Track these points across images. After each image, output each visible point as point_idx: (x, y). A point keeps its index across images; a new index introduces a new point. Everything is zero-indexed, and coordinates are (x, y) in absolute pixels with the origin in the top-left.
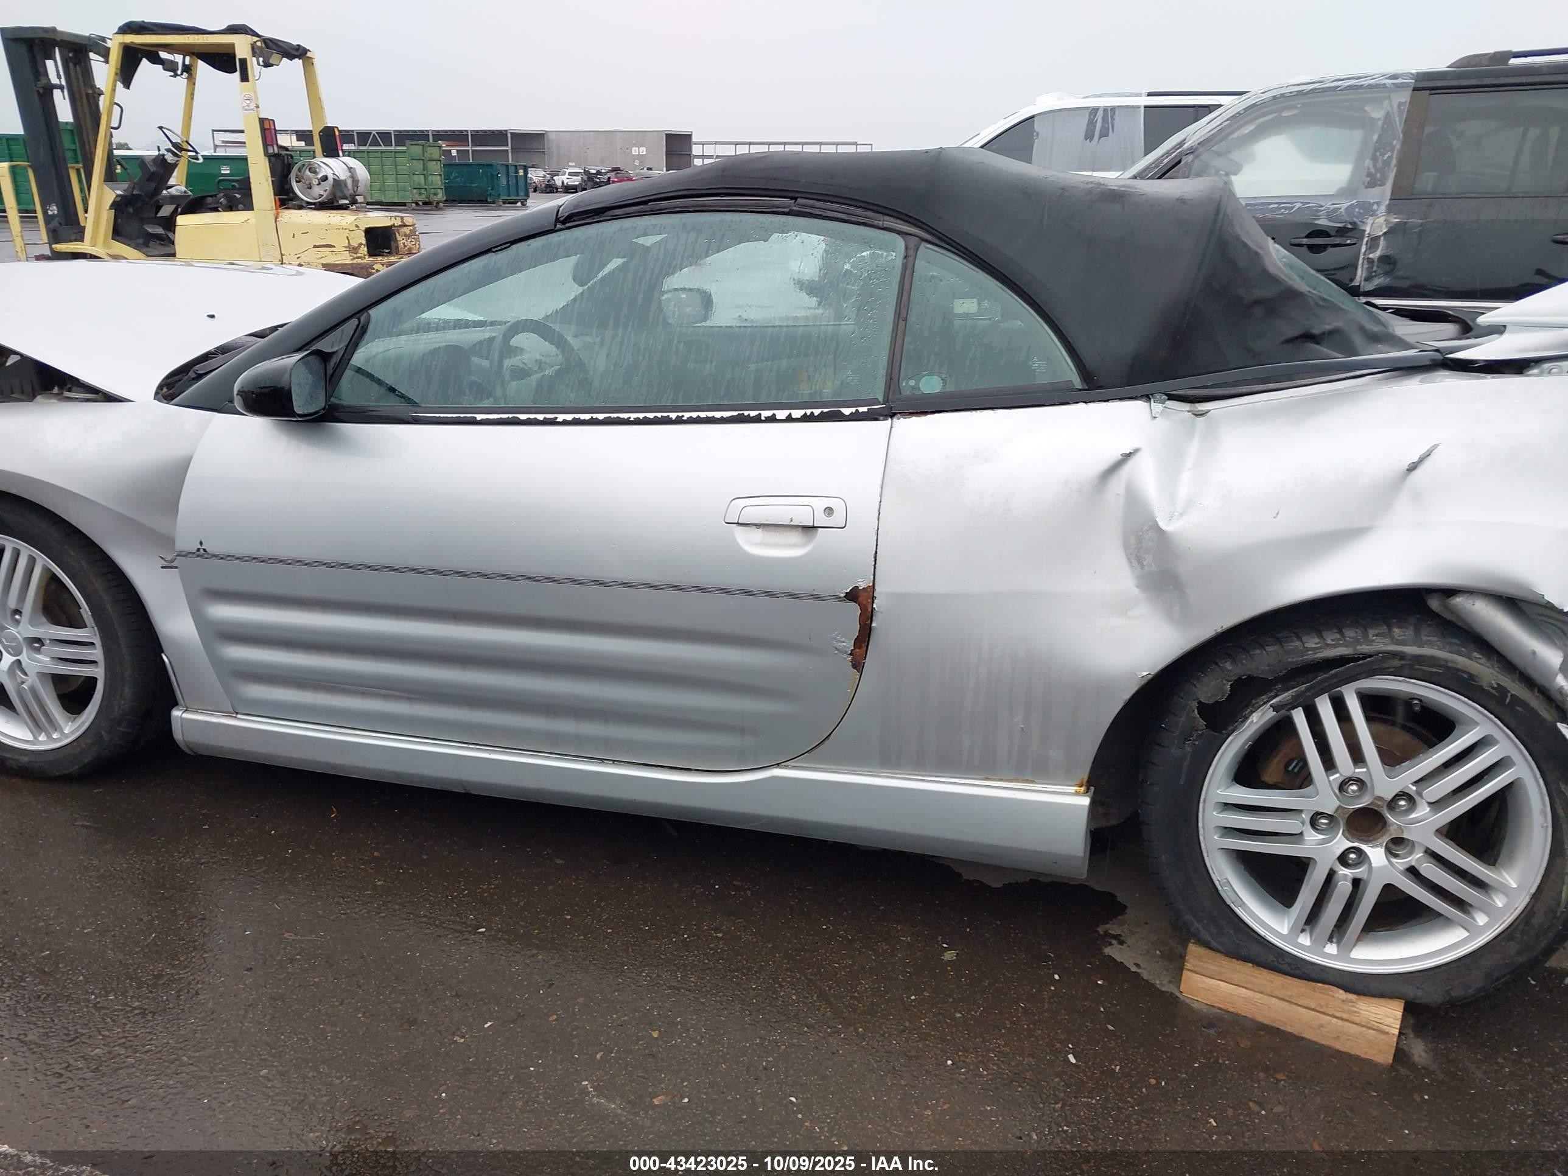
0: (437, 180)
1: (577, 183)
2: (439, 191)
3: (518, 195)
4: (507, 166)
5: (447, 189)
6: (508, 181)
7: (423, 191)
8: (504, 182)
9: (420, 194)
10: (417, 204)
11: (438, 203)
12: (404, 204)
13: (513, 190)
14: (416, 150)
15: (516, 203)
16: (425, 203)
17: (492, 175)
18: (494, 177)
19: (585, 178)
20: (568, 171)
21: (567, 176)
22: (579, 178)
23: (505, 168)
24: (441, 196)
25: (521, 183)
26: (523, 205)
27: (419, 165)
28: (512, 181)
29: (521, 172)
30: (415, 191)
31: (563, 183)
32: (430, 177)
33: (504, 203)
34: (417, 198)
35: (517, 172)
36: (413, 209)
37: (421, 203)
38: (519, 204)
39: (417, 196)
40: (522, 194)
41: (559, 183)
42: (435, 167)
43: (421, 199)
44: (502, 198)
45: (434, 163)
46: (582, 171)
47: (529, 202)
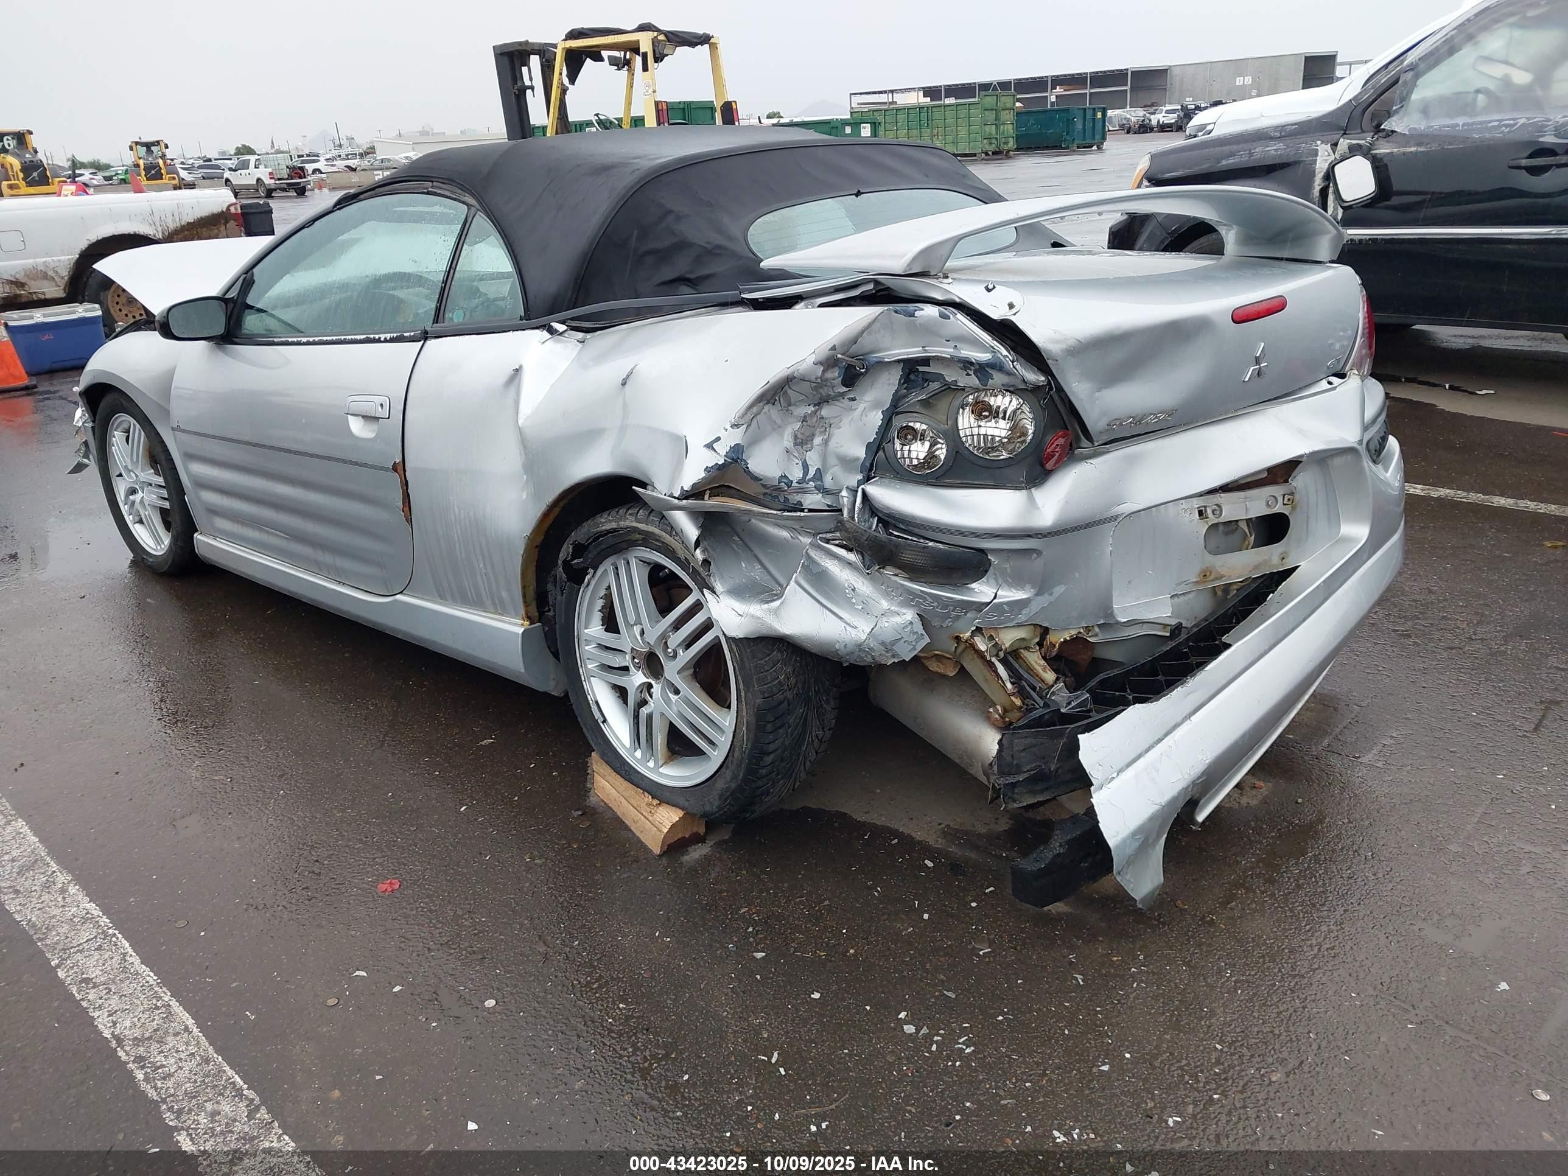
0: (1009, 129)
1: (1173, 121)
2: (1011, 140)
3: (1094, 139)
4: (1085, 109)
5: (1018, 138)
6: (1084, 125)
7: (994, 141)
8: (1079, 126)
9: (991, 143)
10: (987, 154)
11: (1008, 152)
12: (974, 155)
13: (1089, 133)
14: (990, 101)
15: (1092, 147)
16: (994, 153)
17: (1068, 120)
18: (1070, 122)
19: (1182, 114)
20: (1165, 109)
21: (1164, 114)
22: (1176, 115)
23: (1082, 111)
24: (1012, 144)
25: (1099, 126)
26: (1099, 148)
27: (991, 116)
28: (1089, 125)
29: (1099, 115)
30: (985, 141)
31: (1158, 121)
32: (1002, 127)
33: (1078, 148)
34: (988, 148)
35: (1094, 114)
36: (982, 159)
37: (990, 153)
38: (1095, 148)
39: (987, 146)
40: (1098, 137)
41: (1154, 122)
42: (1008, 117)
43: (993, 147)
44: (1076, 142)
45: (1007, 112)
46: (1179, 107)
47: (1105, 145)
